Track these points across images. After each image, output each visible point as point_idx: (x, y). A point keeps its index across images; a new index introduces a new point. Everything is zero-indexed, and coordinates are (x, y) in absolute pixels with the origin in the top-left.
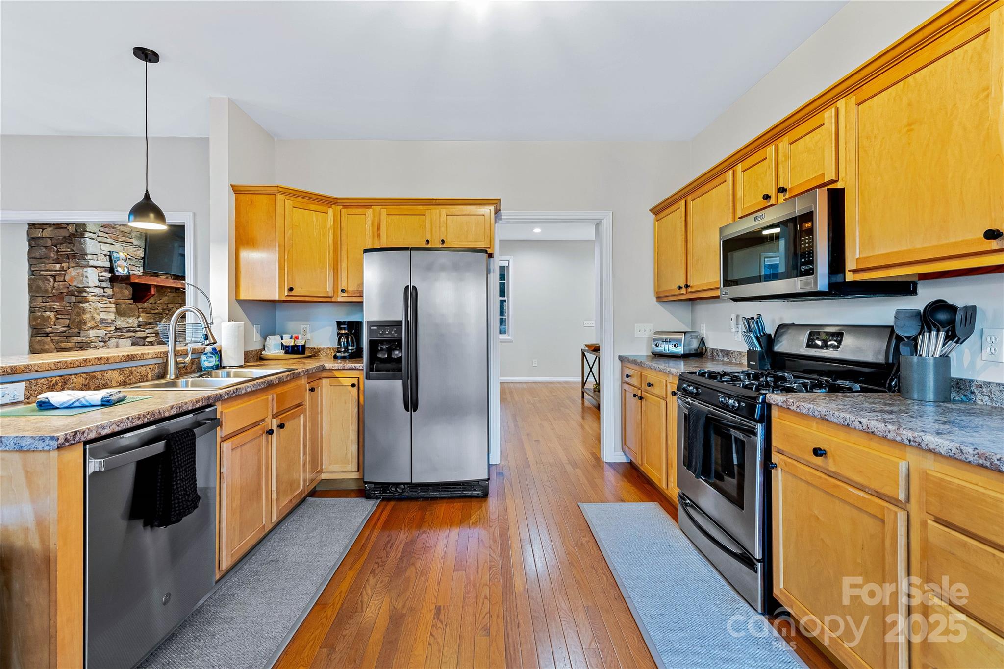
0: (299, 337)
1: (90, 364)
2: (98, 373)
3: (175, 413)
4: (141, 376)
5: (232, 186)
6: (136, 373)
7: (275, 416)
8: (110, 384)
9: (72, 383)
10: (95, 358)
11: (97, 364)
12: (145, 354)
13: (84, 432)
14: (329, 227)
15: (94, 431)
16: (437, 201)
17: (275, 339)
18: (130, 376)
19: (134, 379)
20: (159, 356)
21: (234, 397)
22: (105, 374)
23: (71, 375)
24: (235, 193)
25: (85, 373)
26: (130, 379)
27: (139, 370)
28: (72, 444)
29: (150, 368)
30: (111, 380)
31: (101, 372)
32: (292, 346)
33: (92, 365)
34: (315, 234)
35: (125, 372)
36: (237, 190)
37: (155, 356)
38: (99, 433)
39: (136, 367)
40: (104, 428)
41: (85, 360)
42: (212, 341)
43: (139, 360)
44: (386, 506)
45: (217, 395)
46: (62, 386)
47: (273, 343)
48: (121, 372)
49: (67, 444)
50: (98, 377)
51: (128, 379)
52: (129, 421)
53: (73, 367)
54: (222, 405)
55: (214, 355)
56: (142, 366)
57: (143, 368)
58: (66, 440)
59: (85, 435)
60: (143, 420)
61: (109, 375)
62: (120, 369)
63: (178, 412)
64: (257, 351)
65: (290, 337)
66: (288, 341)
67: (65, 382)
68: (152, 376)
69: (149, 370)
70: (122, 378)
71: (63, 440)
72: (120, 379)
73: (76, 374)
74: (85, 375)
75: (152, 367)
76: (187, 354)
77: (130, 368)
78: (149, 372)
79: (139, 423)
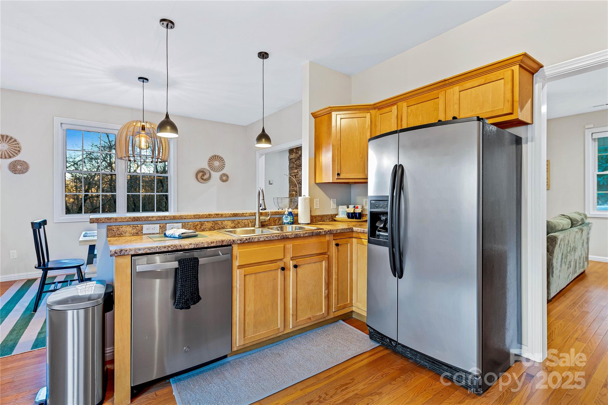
0: (359, 207)
1: (212, 217)
2: (219, 222)
3: (193, 247)
4: (245, 225)
5: (312, 114)
6: (241, 223)
7: (292, 259)
8: (226, 227)
9: (206, 225)
10: (215, 214)
11: (216, 217)
12: (244, 213)
13: (127, 250)
14: (367, 127)
15: (133, 251)
16: (450, 81)
17: (343, 208)
18: (238, 224)
19: (240, 226)
20: (254, 215)
21: (246, 243)
22: (223, 222)
23: (205, 222)
24: (315, 118)
25: (212, 221)
26: (238, 226)
27: (243, 222)
28: (119, 255)
29: (250, 221)
30: (226, 225)
31: (221, 221)
32: (351, 213)
33: (213, 217)
34: (357, 134)
35: (235, 222)
36: (315, 115)
37: (251, 215)
38: (136, 252)
39: (242, 220)
40: (140, 250)
41: (209, 215)
42: (264, 208)
43: (241, 216)
44: (382, 350)
45: (230, 240)
46: (200, 226)
47: (341, 210)
48: (233, 222)
49: (116, 255)
50: (219, 223)
51: (236, 226)
52: (157, 248)
53: (203, 218)
54: (238, 247)
55: (289, 216)
56: (246, 219)
57: (246, 221)
58: (116, 253)
59: (128, 252)
60: (168, 249)
61: (225, 223)
62: (232, 220)
63: (196, 247)
64: (332, 215)
65: (353, 207)
66: (351, 210)
67: (202, 225)
68: (252, 225)
69: (249, 222)
70: (233, 225)
71: (114, 253)
72: (232, 225)
73: (208, 221)
74: (212, 222)
75: (251, 220)
76: (269, 215)
77: (238, 220)
78: (249, 223)
79: (165, 250)
